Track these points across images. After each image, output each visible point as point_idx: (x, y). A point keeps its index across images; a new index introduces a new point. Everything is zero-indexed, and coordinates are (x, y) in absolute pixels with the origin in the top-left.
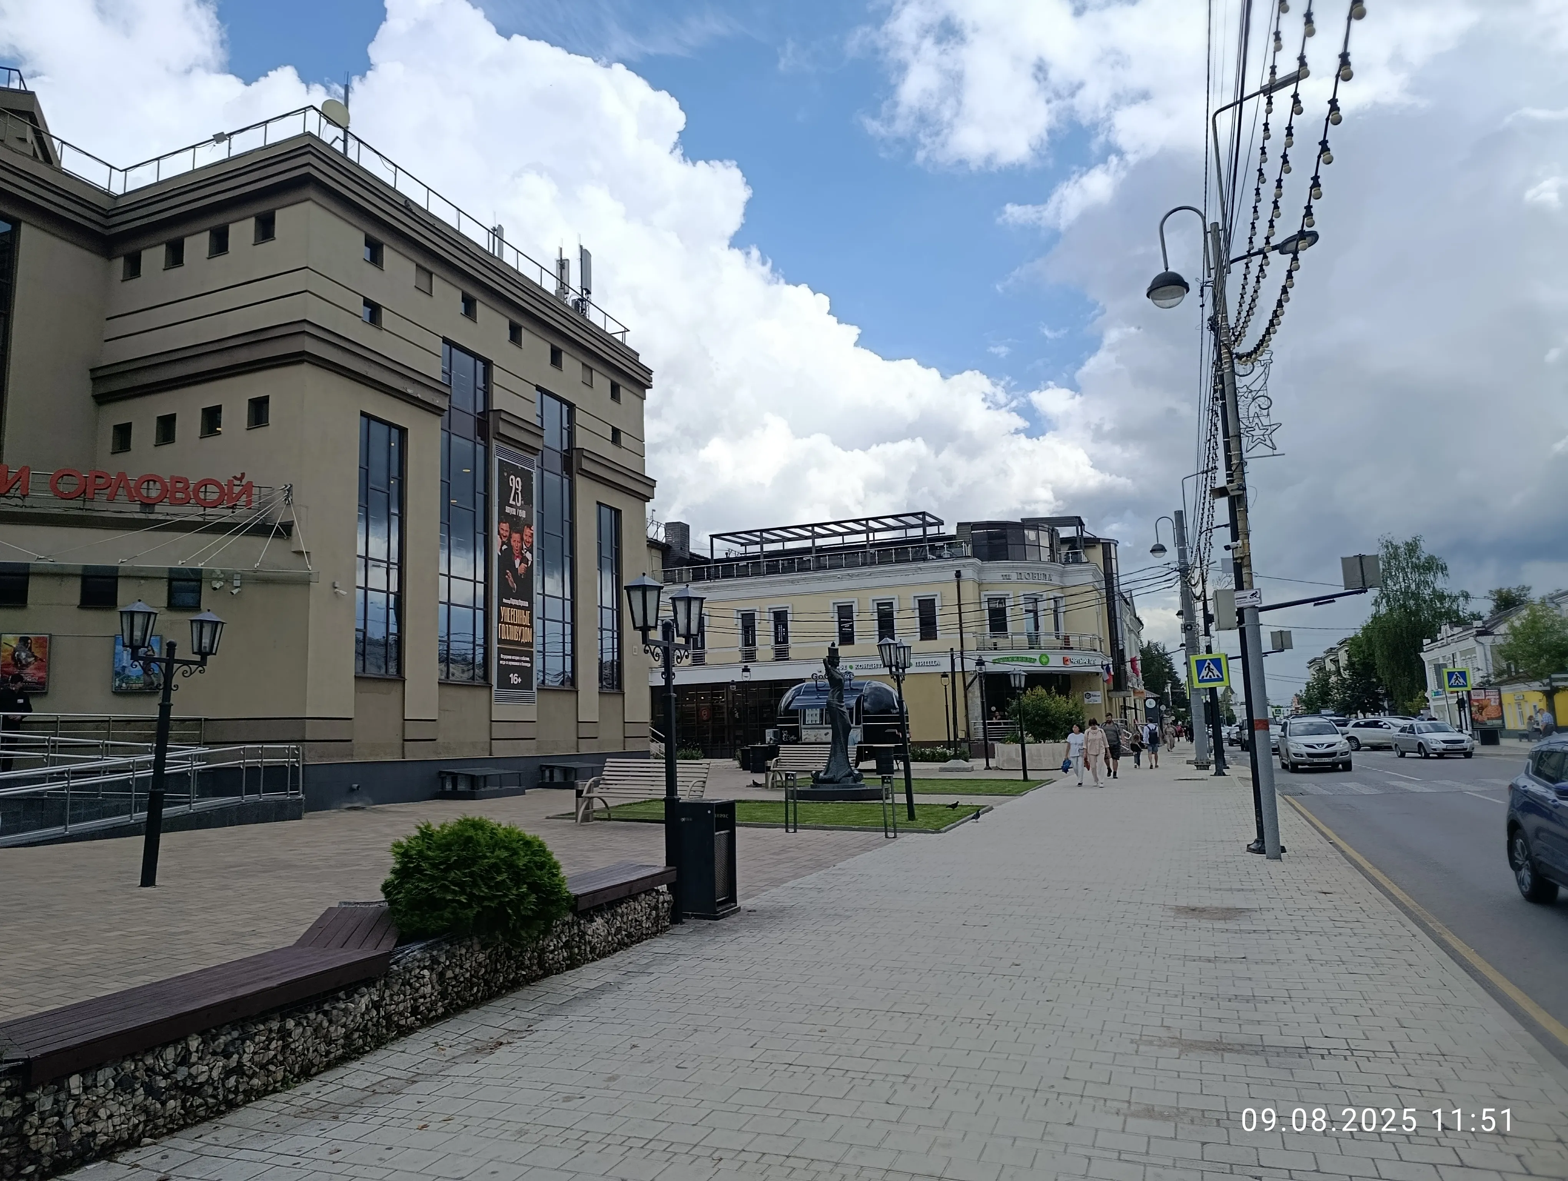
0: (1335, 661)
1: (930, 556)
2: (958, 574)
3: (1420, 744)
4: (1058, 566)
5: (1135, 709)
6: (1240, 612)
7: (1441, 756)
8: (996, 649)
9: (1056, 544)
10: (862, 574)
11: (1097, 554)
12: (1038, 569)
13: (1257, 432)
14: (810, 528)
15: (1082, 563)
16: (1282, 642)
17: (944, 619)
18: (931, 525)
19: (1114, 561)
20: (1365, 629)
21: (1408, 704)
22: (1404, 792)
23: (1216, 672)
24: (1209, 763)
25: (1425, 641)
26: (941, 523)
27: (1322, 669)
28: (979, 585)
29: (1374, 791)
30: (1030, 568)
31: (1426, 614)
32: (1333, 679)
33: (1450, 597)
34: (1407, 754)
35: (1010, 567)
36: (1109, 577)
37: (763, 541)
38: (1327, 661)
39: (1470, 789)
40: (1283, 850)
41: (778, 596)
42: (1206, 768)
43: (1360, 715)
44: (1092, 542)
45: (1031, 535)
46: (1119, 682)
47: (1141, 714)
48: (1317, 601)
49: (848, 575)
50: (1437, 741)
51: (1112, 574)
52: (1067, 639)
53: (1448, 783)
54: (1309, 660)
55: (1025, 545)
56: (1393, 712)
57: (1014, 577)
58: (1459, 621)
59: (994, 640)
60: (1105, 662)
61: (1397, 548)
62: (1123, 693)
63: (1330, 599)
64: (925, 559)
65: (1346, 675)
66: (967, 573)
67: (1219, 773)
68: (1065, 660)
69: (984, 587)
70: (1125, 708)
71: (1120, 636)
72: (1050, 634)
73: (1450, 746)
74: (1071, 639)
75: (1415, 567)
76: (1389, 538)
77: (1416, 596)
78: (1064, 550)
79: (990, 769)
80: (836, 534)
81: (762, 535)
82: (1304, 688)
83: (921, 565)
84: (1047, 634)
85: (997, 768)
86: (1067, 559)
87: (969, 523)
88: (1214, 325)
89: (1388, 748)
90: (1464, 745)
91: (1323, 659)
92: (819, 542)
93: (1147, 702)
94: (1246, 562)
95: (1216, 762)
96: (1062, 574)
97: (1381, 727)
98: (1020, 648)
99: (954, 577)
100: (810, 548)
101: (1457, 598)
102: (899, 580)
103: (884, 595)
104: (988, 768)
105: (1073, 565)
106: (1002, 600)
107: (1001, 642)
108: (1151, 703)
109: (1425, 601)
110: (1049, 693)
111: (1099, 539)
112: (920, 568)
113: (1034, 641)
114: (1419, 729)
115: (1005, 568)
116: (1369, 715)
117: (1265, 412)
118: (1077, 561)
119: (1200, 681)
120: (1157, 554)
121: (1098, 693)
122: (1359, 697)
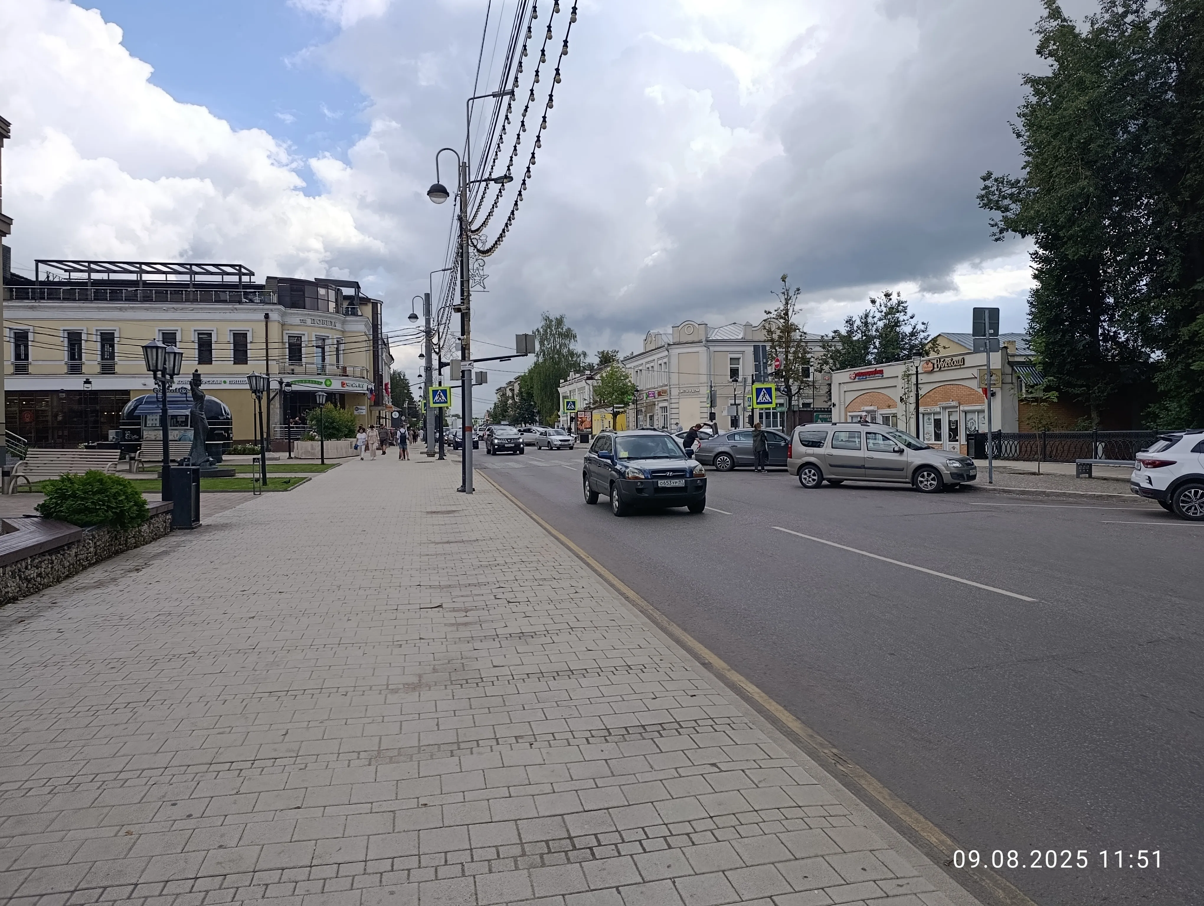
0: (512, 390)
1: (244, 300)
2: (267, 316)
3: (549, 442)
4: (342, 317)
5: (386, 418)
6: (463, 372)
7: (559, 449)
8: (293, 374)
9: (340, 298)
10: (187, 308)
11: (368, 310)
12: (327, 317)
13: (477, 278)
14: (138, 266)
15: (358, 315)
16: (482, 378)
17: (254, 351)
18: (245, 274)
19: (379, 315)
20: (530, 372)
21: (548, 418)
22: (535, 466)
23: (443, 398)
24: (436, 453)
25: (562, 381)
26: (252, 274)
27: (504, 395)
28: (282, 325)
29: (521, 466)
30: (320, 316)
31: (563, 365)
32: (510, 401)
33: (576, 354)
34: (542, 448)
35: (306, 314)
36: (376, 326)
37: (90, 271)
38: (508, 389)
39: (564, 464)
40: (474, 490)
41: (104, 320)
42: (433, 456)
43: (523, 425)
44: (366, 301)
45: (322, 291)
46: (378, 402)
47: (389, 422)
48: (502, 359)
49: (173, 308)
50: (557, 441)
51: (378, 324)
52: (344, 369)
53: (557, 461)
54: (497, 388)
55: (318, 299)
56: (541, 424)
57: (309, 322)
58: (580, 370)
59: (292, 367)
60: (370, 387)
61: (551, 321)
62: (380, 408)
63: (508, 358)
64: (240, 302)
65: (517, 399)
66: (274, 316)
67: (441, 458)
68: (343, 384)
69: (286, 327)
70: (379, 418)
71: (380, 368)
72: (333, 365)
73: (563, 443)
74: (347, 369)
75: (560, 334)
76: (547, 314)
77: (559, 352)
78: (345, 304)
79: (292, 458)
80: (159, 272)
81: (90, 266)
82: (493, 406)
83: (238, 306)
84: (331, 365)
85: (296, 458)
86: (347, 311)
87: (276, 278)
88: (460, 219)
89: (534, 445)
90: (570, 442)
91: (505, 388)
92: (145, 277)
93: (393, 414)
94: (467, 347)
95: (439, 453)
96: (344, 323)
97: (531, 432)
98: (312, 374)
99: (263, 318)
100: (137, 281)
101: (580, 356)
102: (217, 316)
103: (204, 327)
104: (290, 457)
105: (352, 316)
106: (299, 338)
107: (297, 369)
108: (396, 415)
109: (564, 356)
110: (336, 406)
111: (370, 299)
112: (236, 309)
113: (322, 370)
114: (550, 434)
115: (302, 315)
116: (527, 425)
117: (481, 268)
118: (354, 314)
119: (434, 403)
120: (412, 320)
121: (364, 408)
122: (523, 414)
